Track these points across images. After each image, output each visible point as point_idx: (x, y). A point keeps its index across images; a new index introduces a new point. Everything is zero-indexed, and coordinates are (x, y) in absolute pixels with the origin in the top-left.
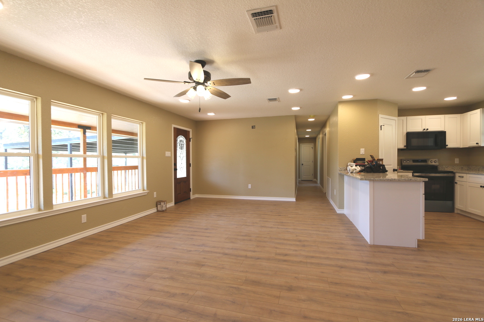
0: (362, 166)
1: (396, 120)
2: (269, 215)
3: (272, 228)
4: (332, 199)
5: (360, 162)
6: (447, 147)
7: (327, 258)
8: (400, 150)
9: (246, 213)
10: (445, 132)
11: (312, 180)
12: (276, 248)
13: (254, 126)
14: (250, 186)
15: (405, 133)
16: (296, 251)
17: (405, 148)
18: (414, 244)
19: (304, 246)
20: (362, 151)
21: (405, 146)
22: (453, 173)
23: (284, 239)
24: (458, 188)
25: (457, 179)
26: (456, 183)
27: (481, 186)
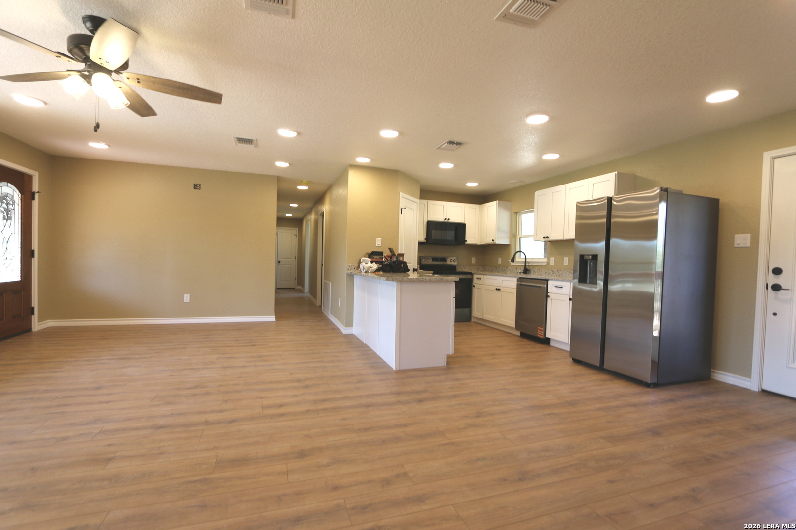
0: (379, 263)
1: (417, 203)
2: (233, 346)
3: (244, 367)
4: (332, 314)
5: (376, 257)
6: (467, 243)
7: (346, 398)
8: (420, 244)
9: (185, 348)
10: (465, 224)
11: (294, 288)
12: (261, 398)
13: (199, 185)
14: (187, 298)
15: (426, 223)
16: (296, 396)
17: (426, 241)
18: (442, 362)
19: (307, 387)
20: (379, 242)
21: (425, 239)
22: (471, 274)
23: (272, 382)
24: (475, 292)
25: (475, 281)
26: (474, 286)
27: (496, 289)
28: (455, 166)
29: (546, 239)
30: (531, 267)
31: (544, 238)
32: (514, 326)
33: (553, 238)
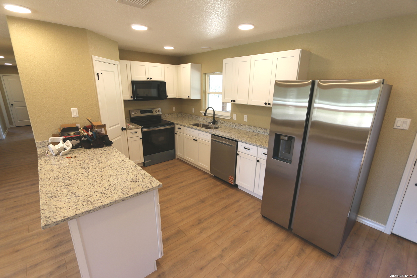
1: (117, 65)
5: (70, 134)
6: (168, 98)
8: (125, 101)
10: (165, 83)
15: (130, 82)
17: (132, 99)
20: (74, 112)
21: (131, 97)
22: (173, 124)
24: (177, 138)
25: (177, 130)
26: (176, 133)
27: (194, 140)
28: (150, 29)
29: (233, 102)
30: (218, 119)
31: (232, 101)
32: (209, 170)
33: (239, 101)
